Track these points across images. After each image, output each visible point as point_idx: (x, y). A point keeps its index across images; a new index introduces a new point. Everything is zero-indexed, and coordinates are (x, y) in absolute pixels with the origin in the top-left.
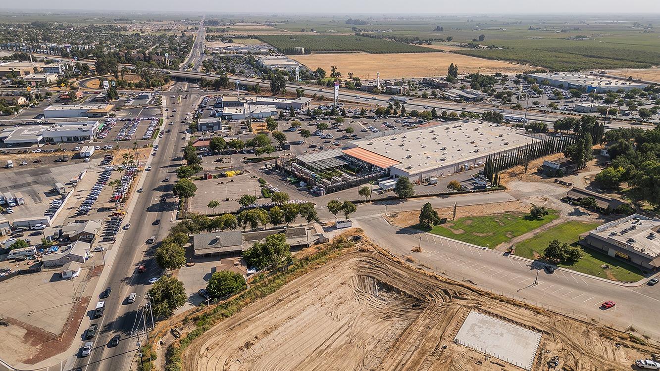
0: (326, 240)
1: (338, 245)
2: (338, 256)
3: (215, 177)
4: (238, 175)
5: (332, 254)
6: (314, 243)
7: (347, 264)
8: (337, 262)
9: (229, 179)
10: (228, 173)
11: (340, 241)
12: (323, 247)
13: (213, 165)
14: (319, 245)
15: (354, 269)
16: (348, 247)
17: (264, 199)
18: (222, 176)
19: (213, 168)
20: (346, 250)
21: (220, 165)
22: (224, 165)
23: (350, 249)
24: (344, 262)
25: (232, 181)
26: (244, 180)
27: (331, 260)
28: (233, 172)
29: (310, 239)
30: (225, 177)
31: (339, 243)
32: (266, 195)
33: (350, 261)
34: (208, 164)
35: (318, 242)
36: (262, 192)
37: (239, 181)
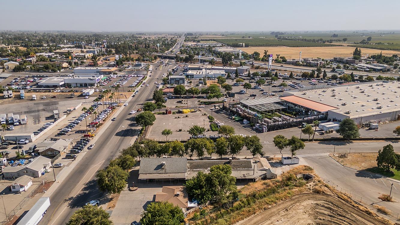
0: (274, 176)
1: (287, 183)
2: (289, 195)
3: (174, 113)
4: (192, 112)
5: (282, 193)
6: (260, 178)
7: (301, 207)
8: (289, 203)
9: (184, 115)
10: (184, 110)
11: (289, 179)
12: (271, 184)
13: (174, 105)
14: (266, 181)
15: (310, 214)
16: (299, 186)
17: (211, 132)
18: (180, 112)
19: (174, 107)
20: (297, 189)
21: (179, 105)
22: (182, 105)
23: (301, 188)
24: (298, 204)
25: (187, 116)
26: (197, 116)
27: (282, 200)
28: (189, 110)
29: (257, 174)
30: (182, 113)
31: (288, 181)
32: (214, 129)
33: (305, 203)
34: (170, 104)
35: (264, 178)
36: (210, 126)
37: (193, 116)
